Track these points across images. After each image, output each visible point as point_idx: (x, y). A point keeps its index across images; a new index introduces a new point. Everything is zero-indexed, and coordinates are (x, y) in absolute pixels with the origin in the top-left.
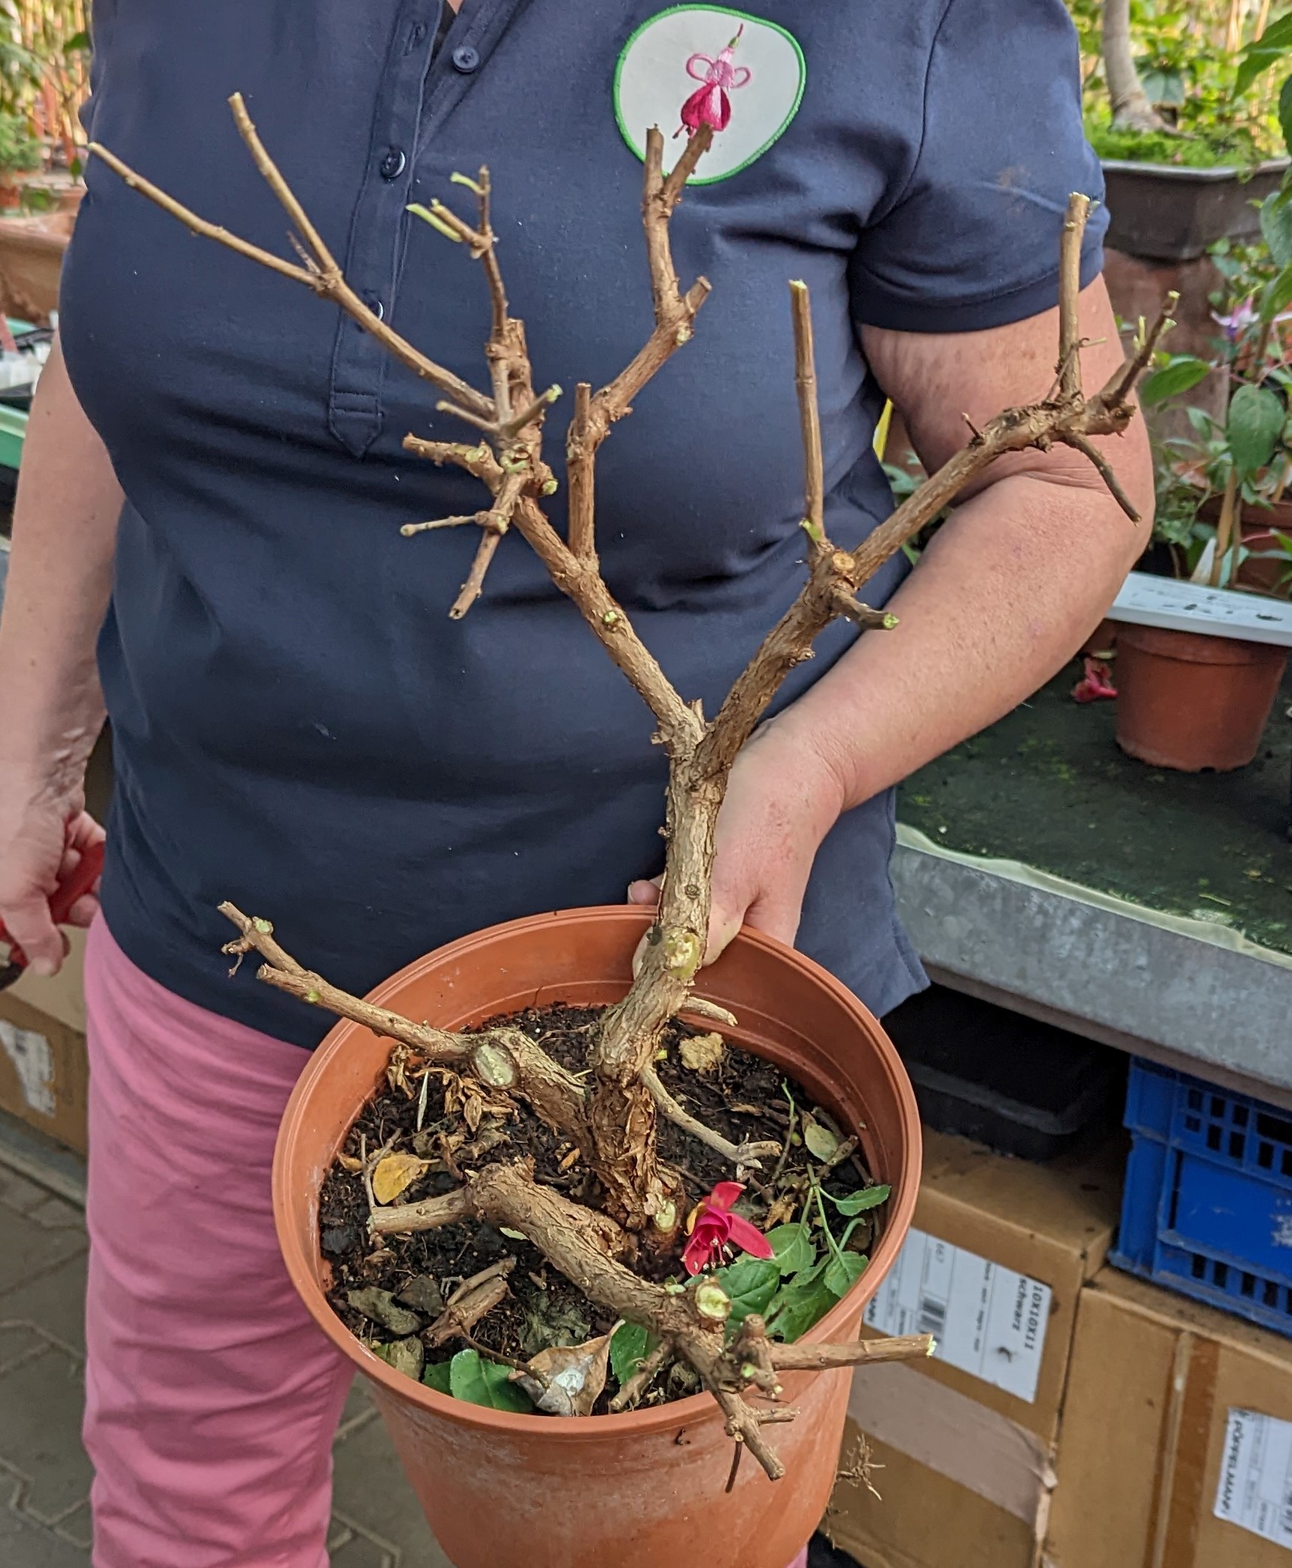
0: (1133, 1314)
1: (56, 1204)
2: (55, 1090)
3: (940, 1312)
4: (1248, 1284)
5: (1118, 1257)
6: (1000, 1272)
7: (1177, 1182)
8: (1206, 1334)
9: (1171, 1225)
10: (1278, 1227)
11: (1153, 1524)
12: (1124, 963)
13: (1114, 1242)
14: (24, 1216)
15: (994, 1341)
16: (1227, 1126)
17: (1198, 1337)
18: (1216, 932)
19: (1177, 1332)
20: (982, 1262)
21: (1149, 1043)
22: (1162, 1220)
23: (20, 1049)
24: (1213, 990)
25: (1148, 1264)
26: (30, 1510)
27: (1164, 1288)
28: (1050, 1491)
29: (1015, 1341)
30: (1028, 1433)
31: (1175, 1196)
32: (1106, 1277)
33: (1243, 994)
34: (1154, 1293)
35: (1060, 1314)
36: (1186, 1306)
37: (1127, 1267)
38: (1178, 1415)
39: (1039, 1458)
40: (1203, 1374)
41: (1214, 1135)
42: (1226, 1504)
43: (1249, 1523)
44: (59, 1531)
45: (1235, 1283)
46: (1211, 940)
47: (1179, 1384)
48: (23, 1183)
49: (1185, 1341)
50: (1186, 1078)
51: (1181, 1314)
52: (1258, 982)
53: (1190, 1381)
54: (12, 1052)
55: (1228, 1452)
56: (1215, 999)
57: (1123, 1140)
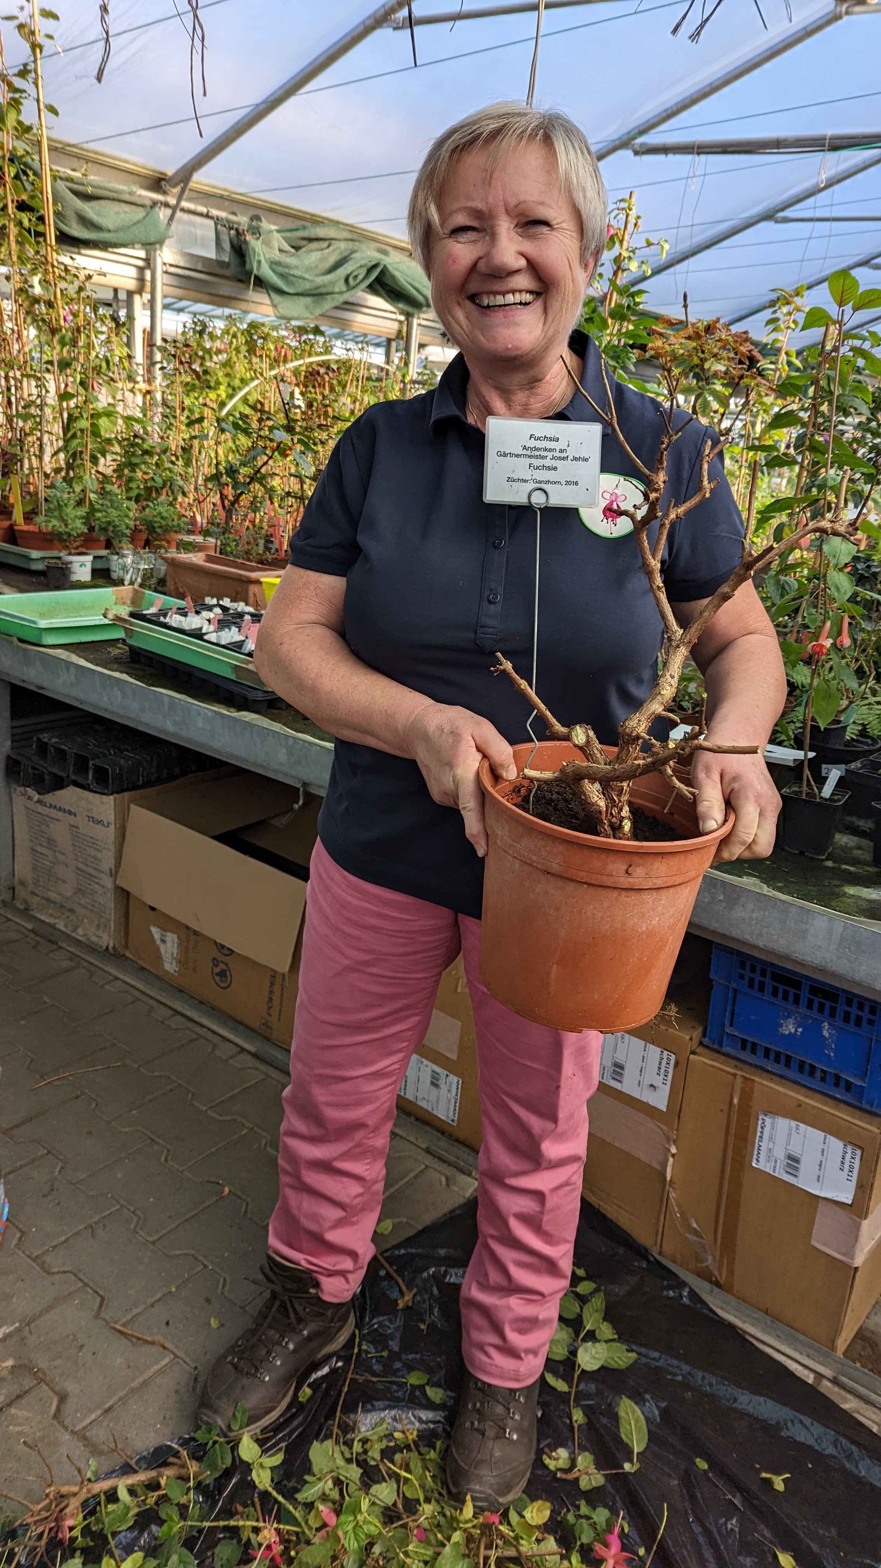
0: (713, 1067)
1: (178, 1017)
2: (179, 962)
3: (622, 1067)
4: (767, 1052)
5: (706, 1041)
6: (651, 1047)
7: (734, 1005)
8: (748, 1076)
9: (731, 1025)
10: (781, 1026)
11: (723, 1171)
12: (713, 898)
13: (704, 1034)
14: (163, 1023)
15: (647, 1082)
16: (758, 978)
17: (745, 1078)
18: (755, 885)
19: (735, 1075)
20: (643, 1043)
21: (724, 936)
22: (727, 1023)
23: (163, 941)
24: (753, 911)
25: (721, 1044)
26: (171, 1163)
27: (727, 1055)
28: (673, 1155)
29: (658, 1081)
30: (664, 1127)
31: (733, 1013)
32: (700, 1050)
33: (767, 913)
34: (723, 1058)
35: (679, 1067)
36: (738, 1064)
37: (710, 1045)
38: (735, 1118)
39: (668, 1140)
40: (747, 1095)
41: (752, 980)
42: (758, 1160)
43: (768, 1169)
44: (186, 1173)
45: (761, 1052)
46: (752, 889)
47: (736, 1101)
48: (162, 1007)
49: (739, 1080)
50: (739, 953)
51: (736, 1067)
52: (773, 907)
53: (740, 1099)
54: (158, 942)
55: (759, 1134)
56: (754, 915)
57: (709, 985)
